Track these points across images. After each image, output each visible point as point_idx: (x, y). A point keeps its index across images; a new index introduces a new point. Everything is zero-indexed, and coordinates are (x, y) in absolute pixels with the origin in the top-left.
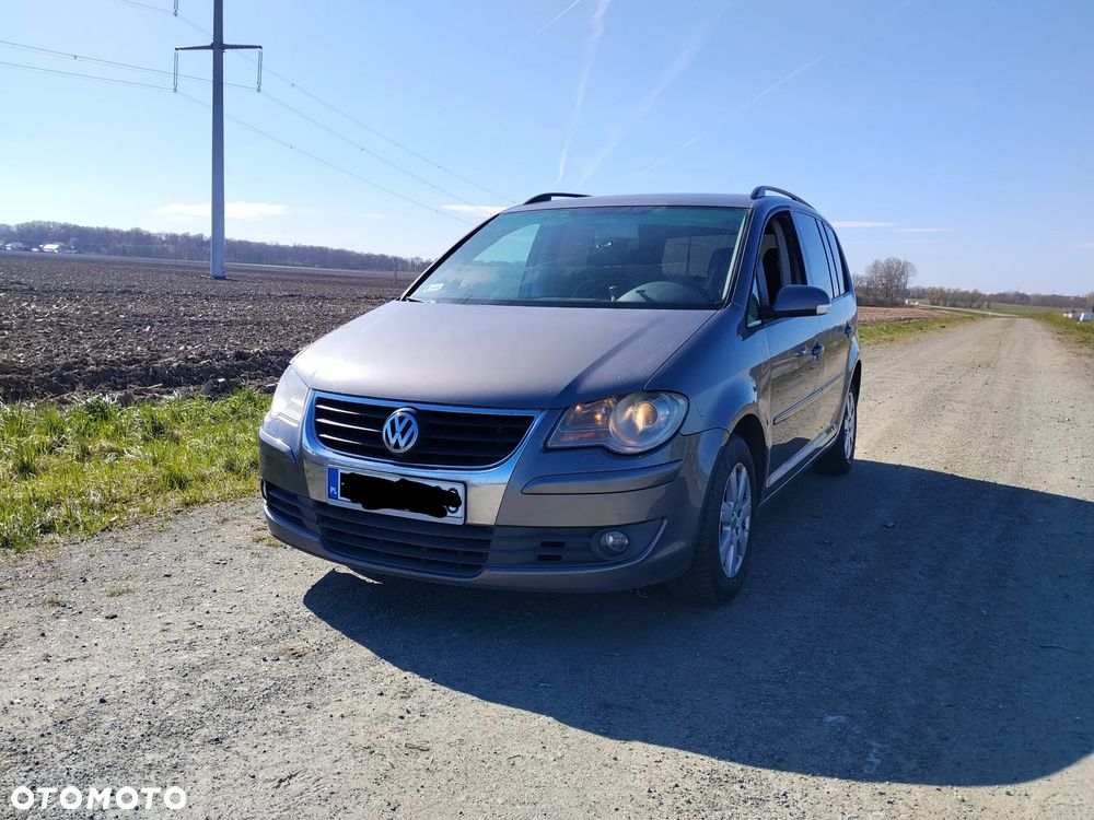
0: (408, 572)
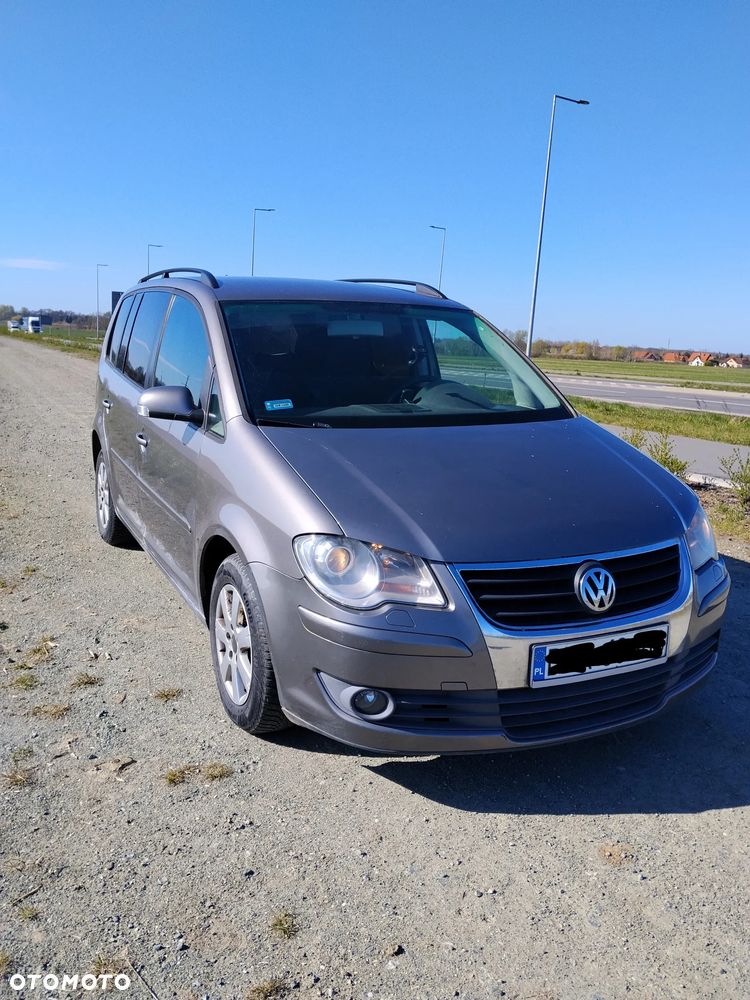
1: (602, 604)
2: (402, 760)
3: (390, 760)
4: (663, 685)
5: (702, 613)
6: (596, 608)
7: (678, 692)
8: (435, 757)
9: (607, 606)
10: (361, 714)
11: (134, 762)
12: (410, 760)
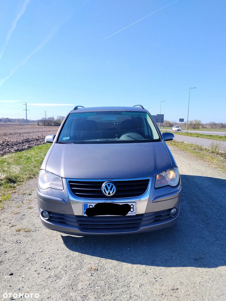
0: (115, 233)
1: (109, 194)
2: (72, 236)
3: (69, 235)
4: (140, 223)
5: (153, 202)
6: (107, 195)
7: (150, 226)
8: (81, 237)
9: (111, 195)
10: (44, 218)
11: (16, 226)
12: (75, 236)
